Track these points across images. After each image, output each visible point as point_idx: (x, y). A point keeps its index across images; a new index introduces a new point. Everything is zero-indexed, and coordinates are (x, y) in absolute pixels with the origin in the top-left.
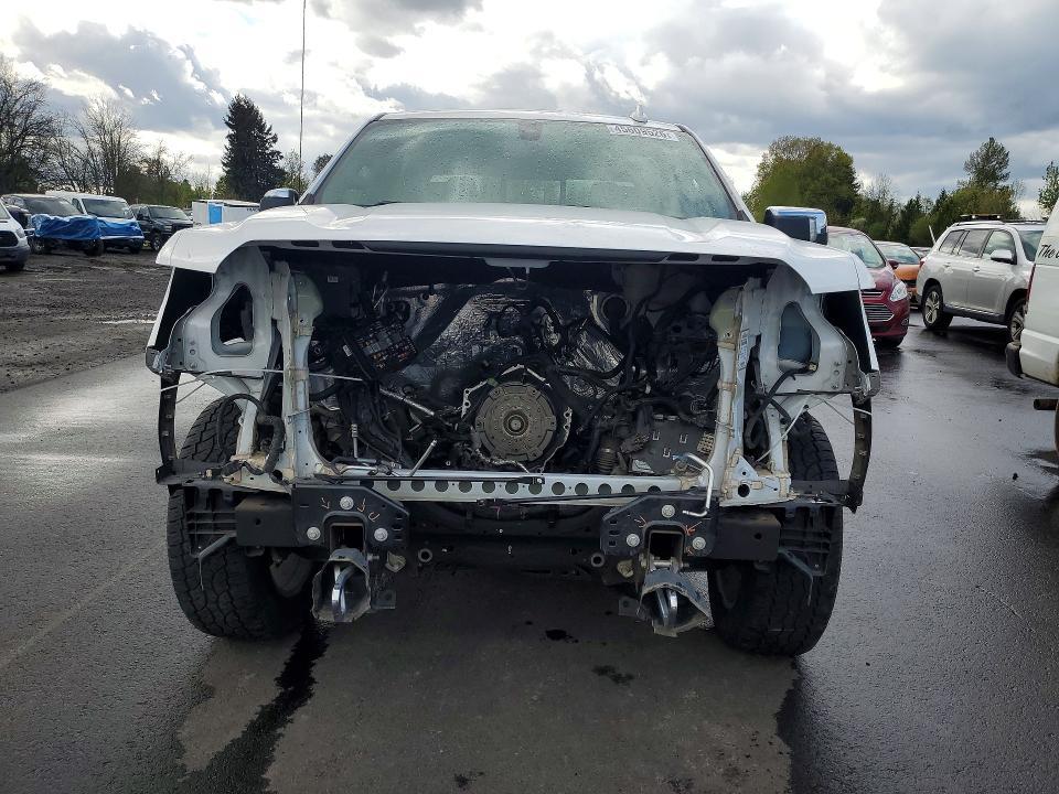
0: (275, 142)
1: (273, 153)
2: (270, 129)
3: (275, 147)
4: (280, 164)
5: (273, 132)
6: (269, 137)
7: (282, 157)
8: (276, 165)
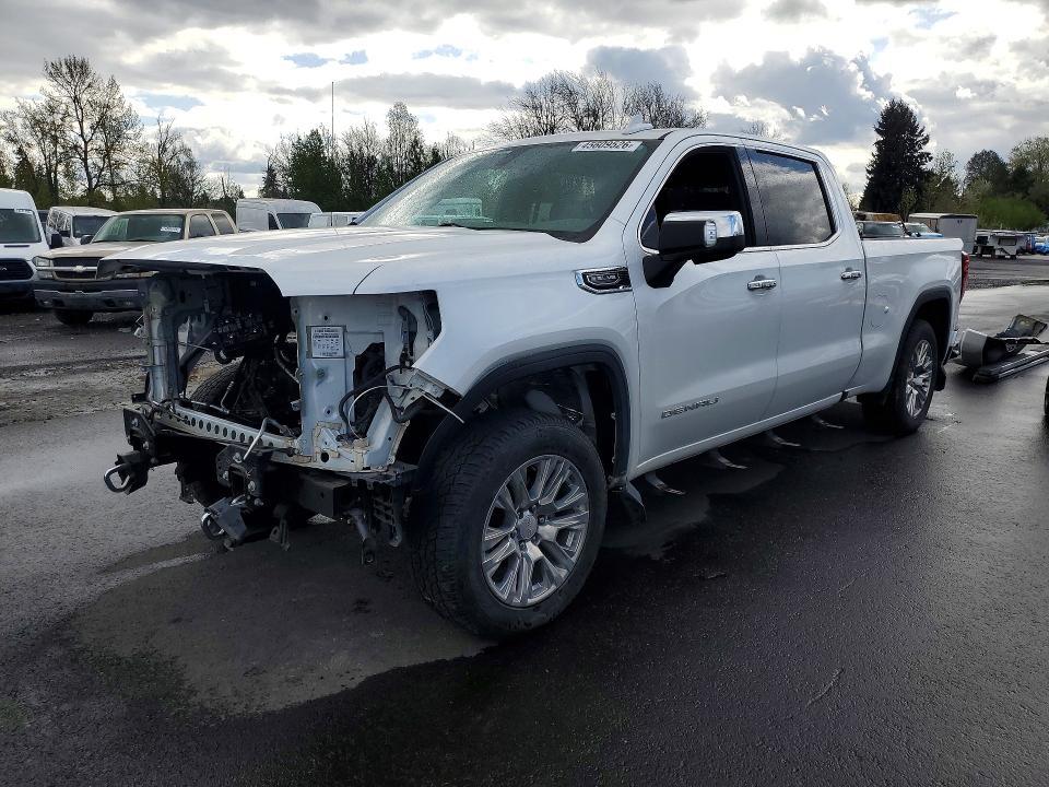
0: (925, 143)
1: (922, 156)
2: (922, 131)
3: (925, 149)
4: (928, 166)
5: (925, 134)
6: (919, 139)
7: (931, 158)
8: (924, 167)
